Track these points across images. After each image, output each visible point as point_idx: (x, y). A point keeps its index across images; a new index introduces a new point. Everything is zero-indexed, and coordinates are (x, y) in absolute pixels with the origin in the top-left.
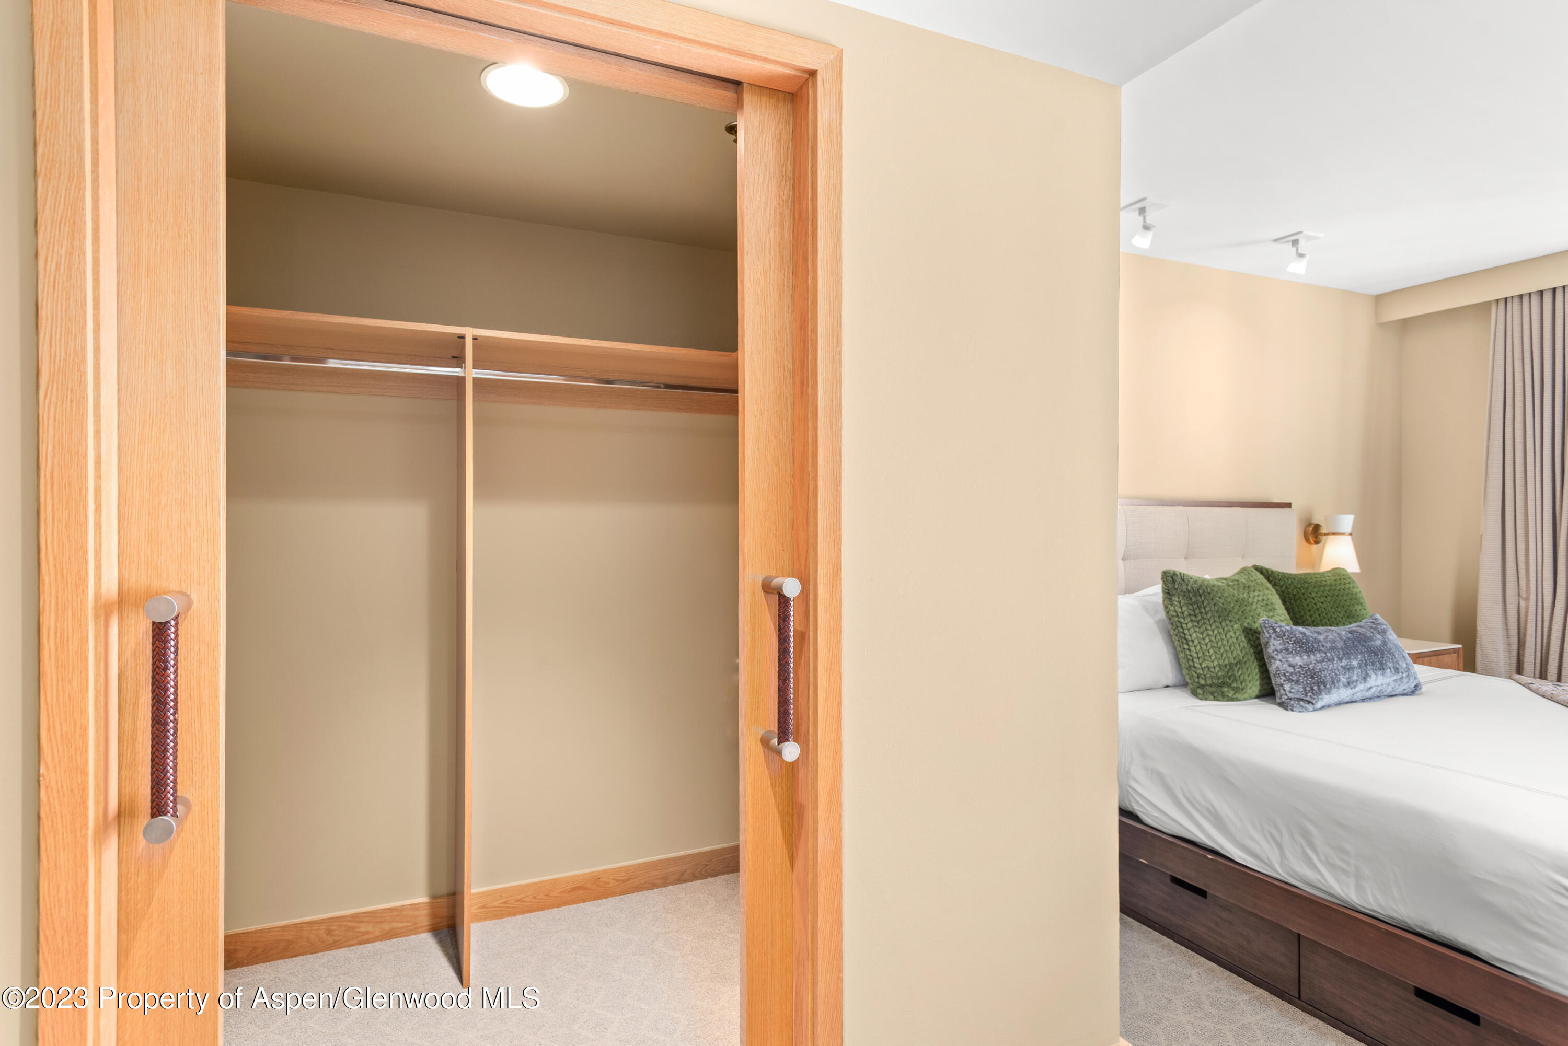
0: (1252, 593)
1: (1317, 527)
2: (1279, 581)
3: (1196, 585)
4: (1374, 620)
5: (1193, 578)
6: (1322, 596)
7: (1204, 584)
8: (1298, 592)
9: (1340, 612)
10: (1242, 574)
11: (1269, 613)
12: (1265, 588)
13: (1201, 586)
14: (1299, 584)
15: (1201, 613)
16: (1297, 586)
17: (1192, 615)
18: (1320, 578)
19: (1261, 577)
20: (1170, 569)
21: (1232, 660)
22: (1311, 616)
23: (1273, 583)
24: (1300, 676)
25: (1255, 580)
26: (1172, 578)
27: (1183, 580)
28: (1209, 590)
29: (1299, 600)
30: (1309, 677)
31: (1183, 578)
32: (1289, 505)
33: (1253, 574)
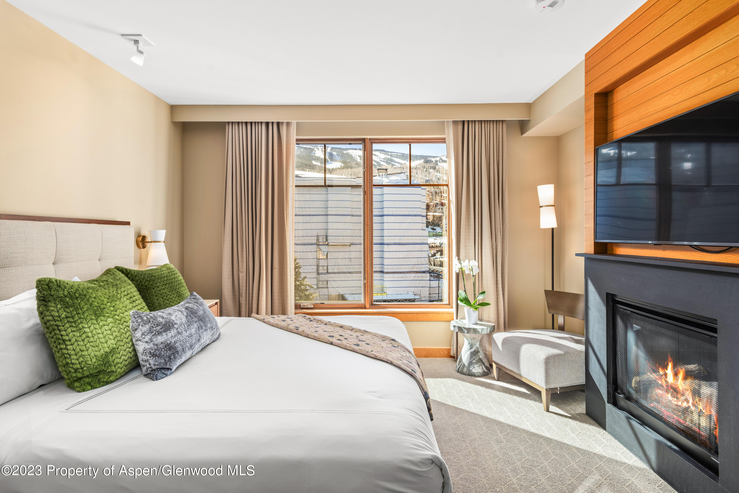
0: (120, 290)
1: (144, 237)
2: (135, 277)
3: (72, 290)
4: (194, 297)
5: (69, 283)
6: (164, 285)
7: (79, 287)
8: (148, 284)
9: (174, 294)
10: (109, 275)
11: (133, 304)
12: (128, 284)
13: (77, 290)
14: (149, 278)
15: (78, 314)
16: (147, 280)
17: (69, 317)
18: (160, 272)
19: (123, 275)
20: (45, 277)
21: (107, 350)
22: (157, 300)
23: (131, 279)
24: (162, 351)
25: (120, 279)
26: (47, 285)
27: (60, 286)
28: (85, 292)
29: (149, 290)
30: (168, 350)
31: (59, 285)
32: (128, 223)
33: (117, 274)
